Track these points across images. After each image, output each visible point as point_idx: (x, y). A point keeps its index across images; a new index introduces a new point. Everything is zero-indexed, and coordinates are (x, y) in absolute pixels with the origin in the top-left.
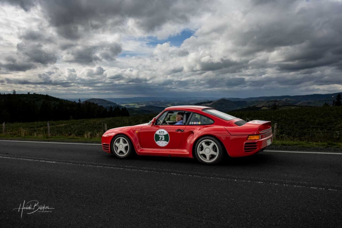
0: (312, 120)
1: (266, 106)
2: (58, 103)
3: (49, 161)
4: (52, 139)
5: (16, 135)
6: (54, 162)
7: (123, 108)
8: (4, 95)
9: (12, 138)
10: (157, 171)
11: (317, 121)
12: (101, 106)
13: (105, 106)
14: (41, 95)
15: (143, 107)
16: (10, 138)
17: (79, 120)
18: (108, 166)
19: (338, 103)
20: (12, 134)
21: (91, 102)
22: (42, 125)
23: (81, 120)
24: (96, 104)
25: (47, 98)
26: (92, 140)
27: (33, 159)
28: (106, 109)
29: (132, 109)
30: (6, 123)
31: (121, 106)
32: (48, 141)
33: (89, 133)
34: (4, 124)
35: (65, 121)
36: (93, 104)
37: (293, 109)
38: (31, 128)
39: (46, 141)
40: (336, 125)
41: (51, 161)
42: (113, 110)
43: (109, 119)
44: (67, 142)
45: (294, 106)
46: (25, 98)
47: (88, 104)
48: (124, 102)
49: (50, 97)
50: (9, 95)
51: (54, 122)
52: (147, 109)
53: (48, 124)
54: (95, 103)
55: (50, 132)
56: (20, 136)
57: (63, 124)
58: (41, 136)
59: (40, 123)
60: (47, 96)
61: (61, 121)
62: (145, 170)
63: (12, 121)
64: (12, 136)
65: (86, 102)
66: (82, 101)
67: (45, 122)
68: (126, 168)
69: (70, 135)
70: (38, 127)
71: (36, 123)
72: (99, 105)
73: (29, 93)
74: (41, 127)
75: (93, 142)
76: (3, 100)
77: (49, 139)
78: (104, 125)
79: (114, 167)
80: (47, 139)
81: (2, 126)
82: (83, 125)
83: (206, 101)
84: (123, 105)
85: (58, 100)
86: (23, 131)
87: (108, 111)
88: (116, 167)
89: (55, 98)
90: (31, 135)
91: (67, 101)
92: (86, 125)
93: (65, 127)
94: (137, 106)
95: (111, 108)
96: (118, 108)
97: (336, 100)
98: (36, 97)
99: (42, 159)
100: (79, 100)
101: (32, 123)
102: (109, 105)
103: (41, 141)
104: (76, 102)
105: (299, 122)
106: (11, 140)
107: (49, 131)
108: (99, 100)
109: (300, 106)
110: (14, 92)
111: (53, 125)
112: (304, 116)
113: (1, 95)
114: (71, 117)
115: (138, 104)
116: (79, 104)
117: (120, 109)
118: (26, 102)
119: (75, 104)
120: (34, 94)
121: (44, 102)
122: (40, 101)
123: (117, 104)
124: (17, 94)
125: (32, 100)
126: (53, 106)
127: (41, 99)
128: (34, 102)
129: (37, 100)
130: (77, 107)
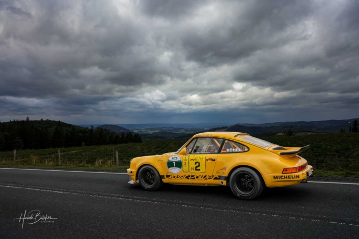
0: (329, 147)
1: (281, 132)
2: (70, 129)
3: (56, 190)
4: (62, 167)
5: (26, 162)
6: (61, 192)
7: (135, 135)
8: (18, 121)
9: (22, 166)
11: (335, 148)
12: (113, 132)
13: (117, 132)
14: (53, 121)
15: (156, 133)
16: (19, 166)
17: (91, 147)
18: (117, 197)
19: (355, 130)
20: (23, 161)
21: (104, 128)
23: (93, 147)
24: (109, 130)
26: (102, 168)
27: (41, 189)
28: (118, 136)
29: (145, 135)
30: (18, 150)
31: (133, 132)
32: (58, 169)
33: (101, 161)
34: (15, 152)
35: (77, 148)
36: (105, 130)
37: (309, 135)
38: (42, 155)
39: (55, 169)
40: (354, 152)
41: (58, 191)
42: (125, 136)
43: (121, 145)
44: (77, 170)
45: (309, 132)
46: (38, 125)
47: (100, 130)
48: (136, 128)
49: (63, 123)
50: (23, 122)
51: (66, 149)
52: (160, 135)
53: (59, 151)
54: (107, 129)
55: (61, 160)
56: (30, 164)
57: (74, 151)
58: (51, 163)
59: (52, 150)
60: (59, 122)
61: (72, 147)
63: (25, 148)
64: (23, 164)
65: (98, 128)
67: (56, 149)
69: (81, 162)
70: (49, 154)
71: (47, 149)
72: (112, 131)
73: (42, 120)
74: (52, 153)
75: (102, 171)
76: (16, 127)
77: (59, 167)
78: (115, 152)
80: (57, 166)
81: (13, 153)
82: (95, 152)
83: (221, 127)
84: (136, 131)
85: (70, 126)
86: (34, 159)
87: (120, 137)
89: (68, 124)
90: (41, 162)
91: (79, 127)
92: (98, 152)
93: (76, 154)
94: (151, 132)
95: (123, 134)
96: (130, 134)
97: (353, 127)
98: (49, 123)
99: (50, 188)
100: (92, 126)
101: (44, 150)
102: (122, 131)
103: (50, 169)
104: (89, 128)
105: (315, 149)
106: (21, 168)
107: (60, 158)
108: (111, 126)
109: (316, 132)
110: (28, 118)
111: (64, 152)
112: (320, 142)
113: (14, 121)
114: (83, 143)
115: (151, 129)
116: (91, 130)
117: (132, 135)
118: (39, 128)
119: (87, 130)
120: (47, 120)
121: (56, 128)
122: (52, 127)
123: (130, 130)
124: (30, 121)
125: (44, 126)
126: (66, 133)
127: (54, 125)
128: (46, 128)
129: (50, 127)
130: (89, 133)
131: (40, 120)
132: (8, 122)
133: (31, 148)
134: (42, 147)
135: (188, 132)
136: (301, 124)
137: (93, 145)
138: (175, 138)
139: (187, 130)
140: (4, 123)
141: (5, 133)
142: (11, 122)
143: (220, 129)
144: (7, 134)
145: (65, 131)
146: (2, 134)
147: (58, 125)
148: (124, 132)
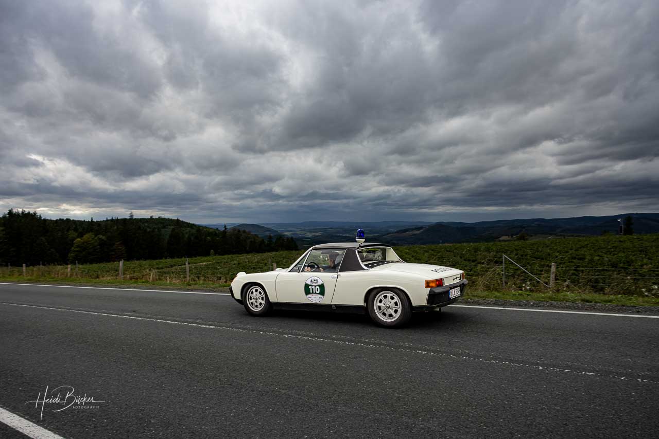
2: (194, 231)
3: (203, 324)
4: (196, 287)
5: (139, 280)
6: (211, 327)
7: (288, 239)
8: (118, 220)
9: (135, 285)
10: (390, 347)
12: (255, 235)
13: (261, 234)
14: (169, 219)
15: (317, 236)
16: (132, 285)
17: (226, 256)
18: (302, 335)
20: (134, 277)
21: (242, 229)
22: (172, 263)
23: (230, 256)
24: (249, 232)
25: (178, 223)
27: (178, 321)
28: (263, 240)
30: (124, 261)
31: (284, 235)
32: (192, 290)
34: (121, 263)
35: (206, 258)
36: (244, 232)
38: (158, 268)
39: (188, 290)
41: (206, 325)
42: (274, 240)
44: (221, 291)
45: (551, 234)
46: (146, 224)
47: (236, 232)
48: (289, 229)
49: (182, 221)
50: (125, 220)
53: (187, 263)
54: (247, 231)
56: (147, 282)
57: (203, 262)
58: (177, 281)
59: (169, 261)
60: (178, 220)
63: (129, 258)
64: (135, 282)
65: (234, 229)
66: (228, 227)
68: (334, 339)
70: (167, 267)
71: (163, 260)
72: (253, 233)
73: (151, 217)
74: (172, 266)
76: (115, 228)
77: (192, 287)
78: (272, 265)
79: (314, 337)
80: (188, 286)
81: (119, 266)
82: (234, 264)
83: (413, 227)
84: (289, 234)
85: (193, 226)
86: (153, 274)
87: (266, 242)
88: (318, 337)
89: (190, 223)
90: (162, 280)
91: (206, 227)
93: (208, 267)
94: (310, 235)
95: (270, 237)
96: (280, 238)
97: (624, 226)
98: (162, 222)
99: (191, 320)
100: (225, 227)
102: (267, 233)
104: (219, 229)
106: (135, 288)
107: (188, 273)
108: (253, 225)
110: (132, 215)
111: (190, 263)
113: (112, 220)
114: (212, 251)
115: (310, 231)
116: (225, 232)
117: (283, 240)
118: (149, 230)
119: (217, 232)
120: (160, 218)
121: (173, 230)
122: (167, 228)
123: (279, 232)
124: (135, 219)
125: (155, 226)
126: (187, 236)
127: (170, 225)
128: (159, 229)
129: (164, 227)
130: (221, 236)
131: (149, 217)
132: (104, 221)
133: (138, 259)
134: (155, 258)
136: (536, 223)
137: (229, 254)
141: (101, 236)
142: (107, 220)
143: (413, 230)
144: (103, 237)
145: (187, 233)
146: (96, 238)
147: (175, 225)
148: (272, 235)
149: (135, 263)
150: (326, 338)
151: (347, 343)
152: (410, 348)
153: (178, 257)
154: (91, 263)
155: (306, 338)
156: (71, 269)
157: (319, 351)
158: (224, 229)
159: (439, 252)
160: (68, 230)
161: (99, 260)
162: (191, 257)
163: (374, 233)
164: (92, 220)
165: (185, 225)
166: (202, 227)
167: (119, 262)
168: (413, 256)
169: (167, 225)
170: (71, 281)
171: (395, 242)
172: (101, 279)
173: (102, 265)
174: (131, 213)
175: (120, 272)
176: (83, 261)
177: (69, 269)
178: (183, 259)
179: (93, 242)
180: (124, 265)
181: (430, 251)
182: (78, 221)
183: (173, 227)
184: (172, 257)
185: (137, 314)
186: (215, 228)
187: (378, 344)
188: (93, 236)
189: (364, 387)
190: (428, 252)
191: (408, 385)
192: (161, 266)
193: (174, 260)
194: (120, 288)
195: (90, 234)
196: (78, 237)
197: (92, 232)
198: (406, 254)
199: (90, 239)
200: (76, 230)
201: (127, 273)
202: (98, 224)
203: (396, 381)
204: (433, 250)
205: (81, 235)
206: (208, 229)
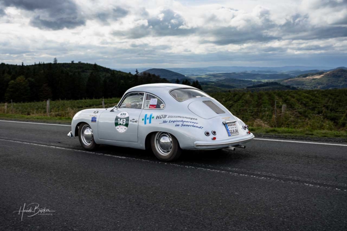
2: (109, 75)
6: (123, 157)
7: (194, 82)
8: (44, 64)
9: (60, 121)
14: (87, 64)
15: (221, 80)
16: (57, 121)
21: (152, 73)
22: (91, 103)
25: (95, 67)
34: (48, 102)
36: (154, 75)
46: (68, 69)
47: (147, 75)
48: (195, 74)
49: (99, 66)
50: (50, 64)
52: (227, 84)
53: (103, 103)
54: (156, 75)
56: (70, 118)
60: (95, 65)
61: (113, 98)
62: (260, 176)
63: (54, 98)
64: (60, 119)
65: (145, 73)
66: (140, 72)
68: (230, 171)
71: (83, 101)
73: (72, 62)
76: (42, 71)
81: (46, 105)
84: (194, 78)
85: (107, 70)
89: (105, 68)
91: (120, 72)
94: (214, 80)
95: (178, 81)
96: (186, 81)
98: (82, 67)
100: (137, 71)
101: (78, 101)
102: (175, 78)
104: (132, 73)
106: (60, 123)
108: (161, 70)
110: (55, 60)
113: (40, 65)
115: (214, 76)
116: (136, 76)
118: (70, 74)
119: (130, 76)
120: (80, 63)
121: (92, 73)
122: (86, 72)
123: (185, 76)
124: (59, 64)
125: (77, 71)
126: (103, 79)
127: (88, 69)
128: (79, 73)
129: (83, 71)
130: (133, 80)
131: (71, 62)
132: (32, 65)
133: (63, 99)
134: (76, 98)
135: (266, 81)
138: (248, 87)
139: (264, 77)
140: (27, 66)
141: (30, 79)
142: (35, 65)
143: (313, 75)
144: (33, 80)
145: (103, 77)
146: (26, 80)
147: (93, 69)
148: (179, 79)
149: (60, 102)
150: (223, 170)
151: (241, 175)
152: (298, 181)
153: (96, 98)
154: (24, 102)
155: (205, 169)
156: (8, 107)
157: (215, 180)
158: (136, 73)
159: (338, 96)
160: (3, 73)
161: (31, 100)
162: (107, 98)
163: (274, 78)
164: (23, 64)
165: (102, 69)
166: (117, 71)
167: (46, 101)
168: (311, 100)
169: (86, 70)
170: (8, 117)
171: (295, 86)
172: (32, 115)
173: (33, 104)
174: (55, 59)
175: (47, 110)
176: (16, 100)
177: (6, 107)
178: (100, 100)
179: (24, 83)
180: (50, 104)
181: (329, 95)
182: (11, 65)
183: (91, 71)
184: (91, 98)
185: (62, 145)
186: (128, 72)
187: (269, 177)
188: (24, 79)
189: (253, 212)
190: (326, 95)
191: (293, 212)
192: (81, 105)
193: (92, 100)
194: (47, 123)
195: (22, 76)
196: (12, 79)
197: (23, 75)
198: (305, 97)
199: (22, 81)
200: (9, 73)
201: (53, 110)
202: (28, 67)
203: (283, 208)
204: (331, 94)
205: (14, 78)
206: (121, 74)
